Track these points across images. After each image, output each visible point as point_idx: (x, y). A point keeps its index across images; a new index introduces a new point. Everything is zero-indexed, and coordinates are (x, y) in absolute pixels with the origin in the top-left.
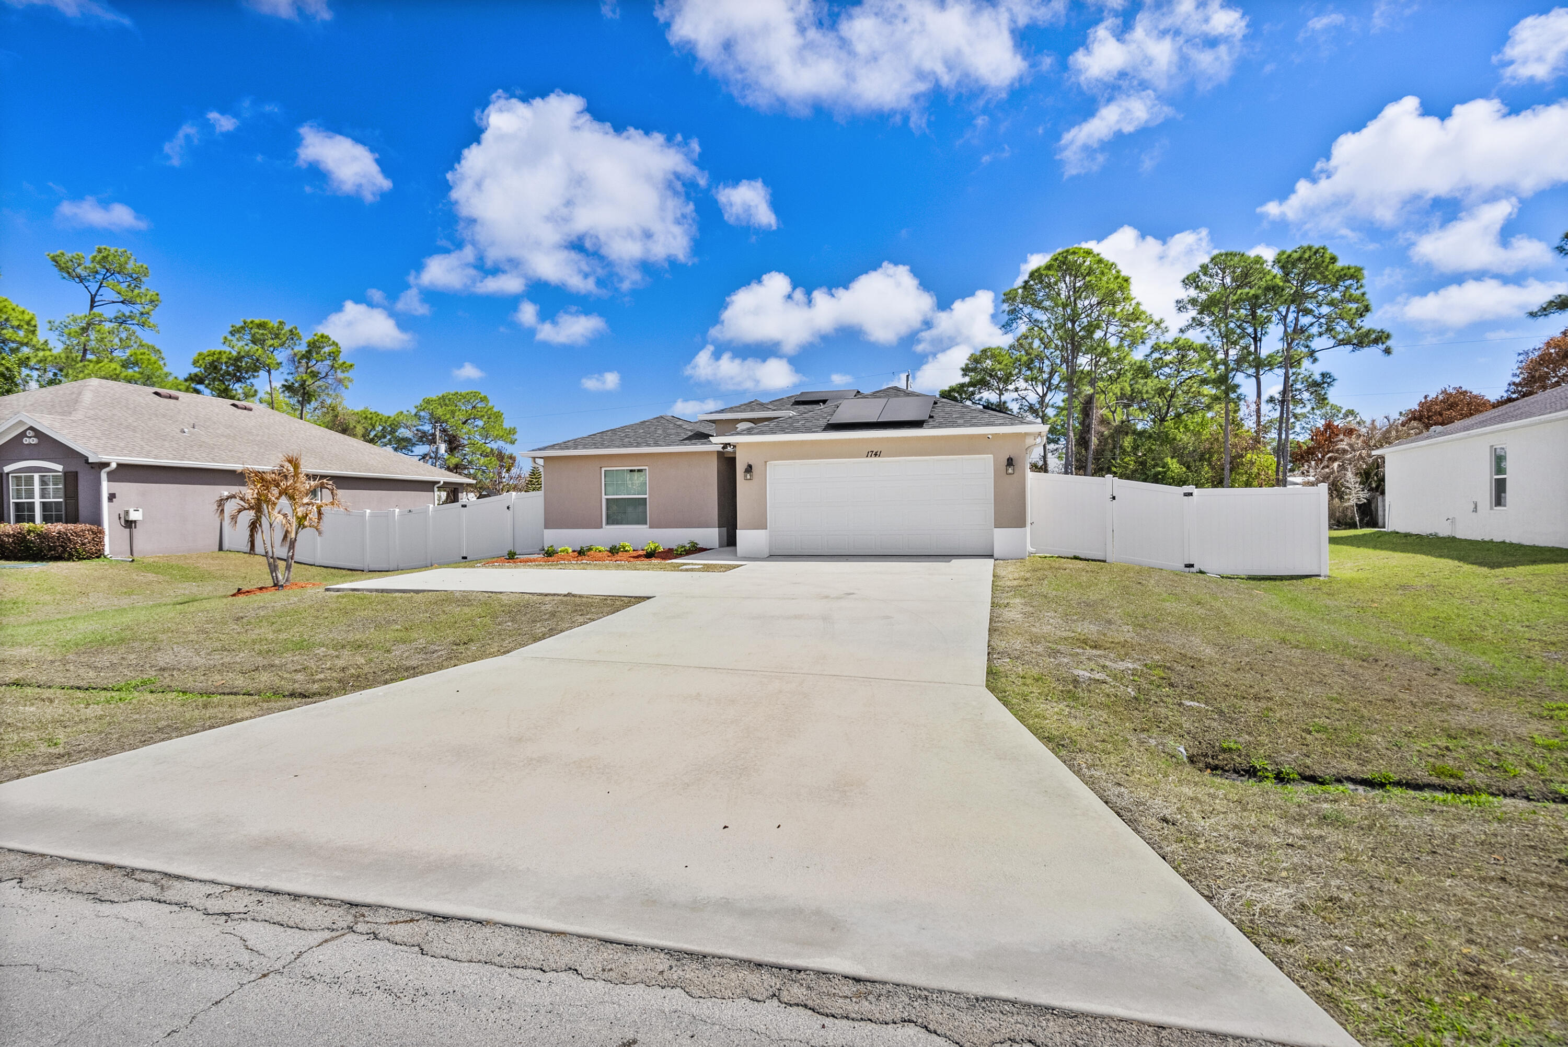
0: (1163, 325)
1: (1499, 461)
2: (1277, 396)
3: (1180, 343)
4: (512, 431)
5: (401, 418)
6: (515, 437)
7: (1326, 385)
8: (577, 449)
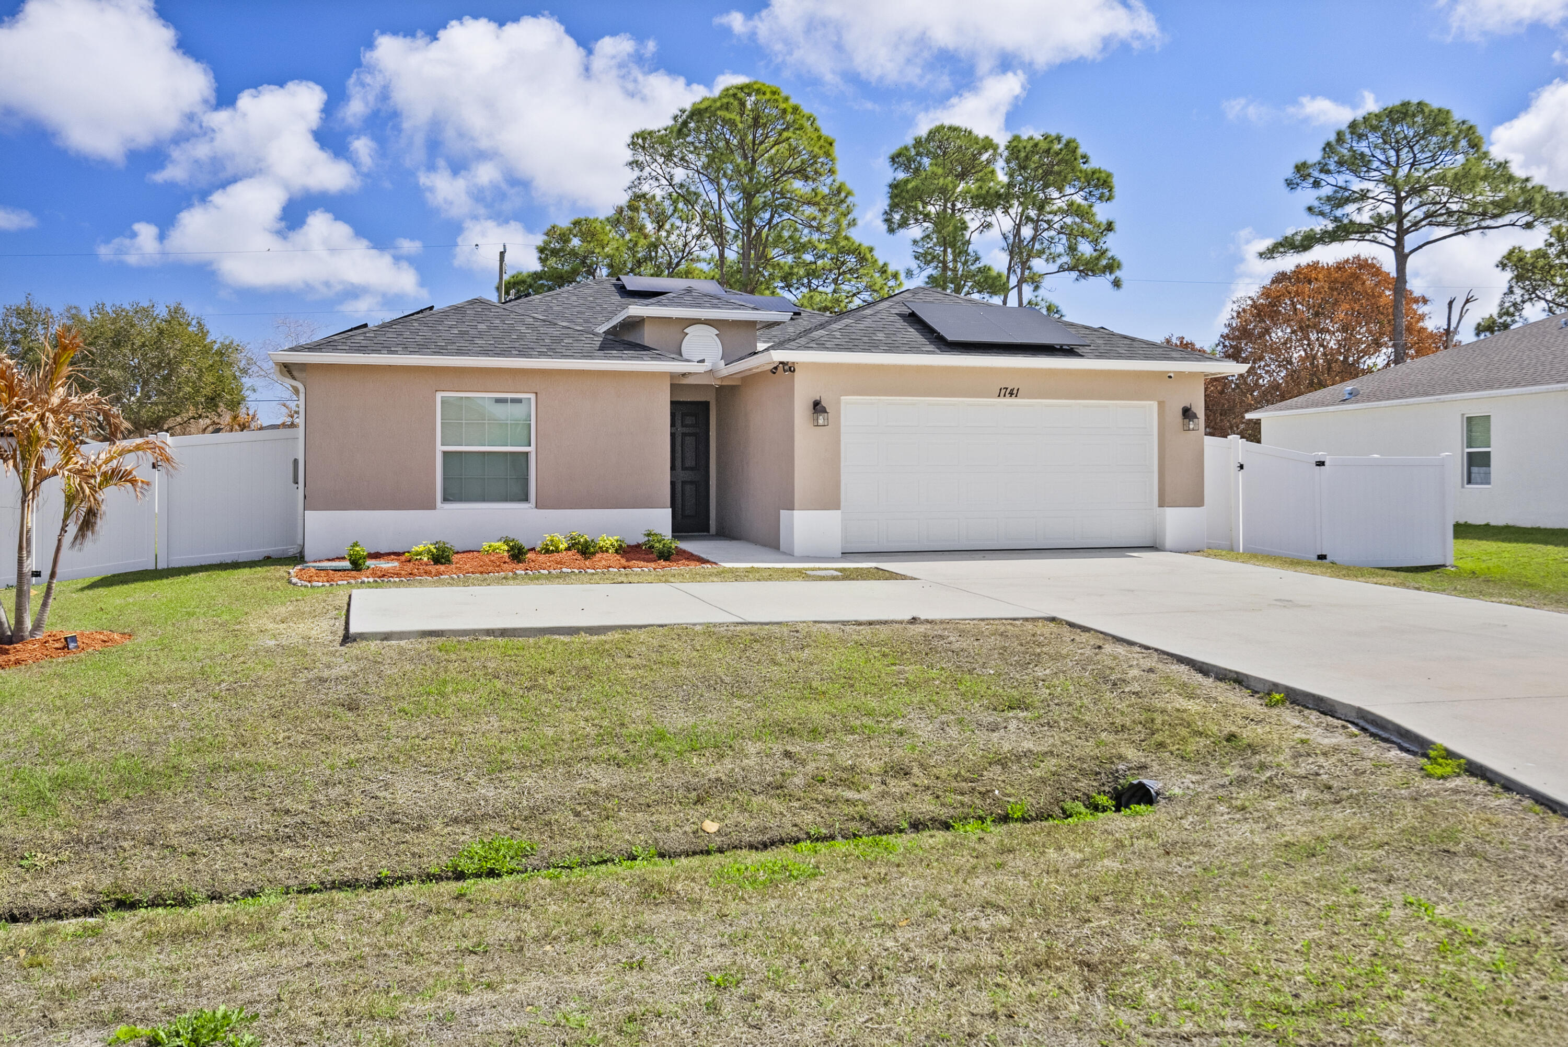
1: (1476, 432)
8: (395, 352)
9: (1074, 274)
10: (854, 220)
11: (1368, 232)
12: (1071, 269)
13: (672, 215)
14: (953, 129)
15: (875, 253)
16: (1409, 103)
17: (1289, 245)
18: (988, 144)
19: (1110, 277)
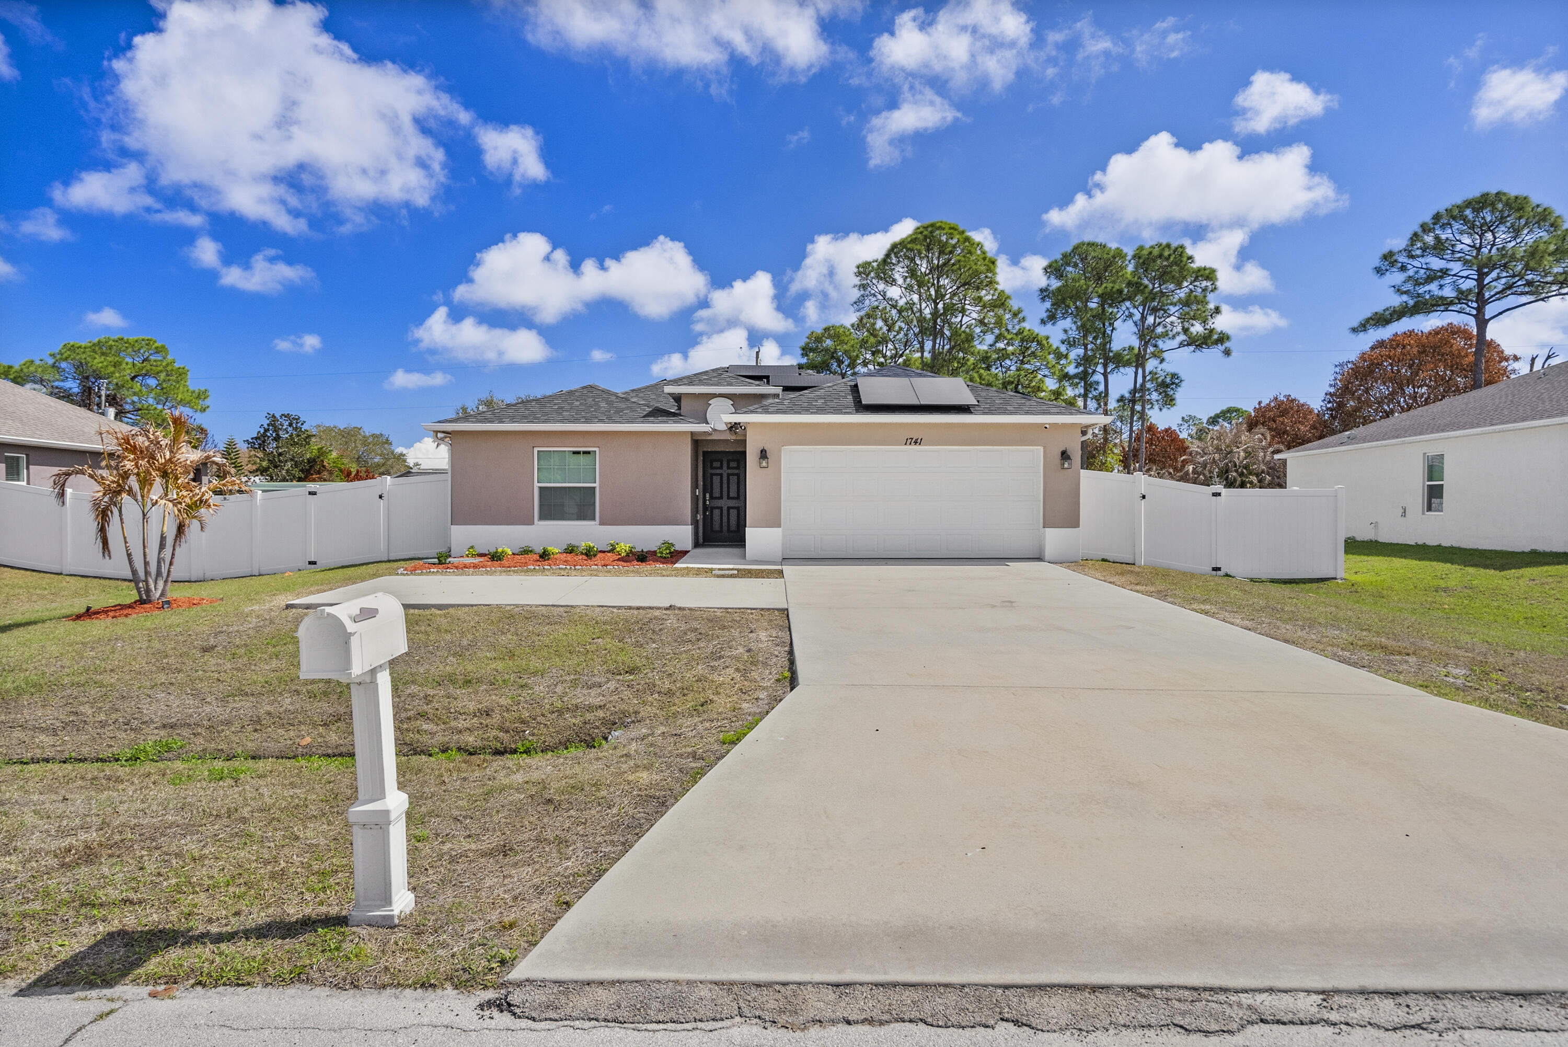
0: (1021, 316)
1: (1434, 468)
2: (1127, 395)
3: (1025, 334)
4: (201, 395)
5: (32, 369)
6: (207, 402)
7: (1174, 386)
8: (503, 422)
9: (1192, 348)
10: (1023, 318)
11: (1452, 303)
12: (1188, 345)
13: (898, 320)
14: (1091, 244)
15: (1051, 341)
16: (1488, 194)
17: (1381, 320)
18: (1119, 254)
19: (1221, 348)
